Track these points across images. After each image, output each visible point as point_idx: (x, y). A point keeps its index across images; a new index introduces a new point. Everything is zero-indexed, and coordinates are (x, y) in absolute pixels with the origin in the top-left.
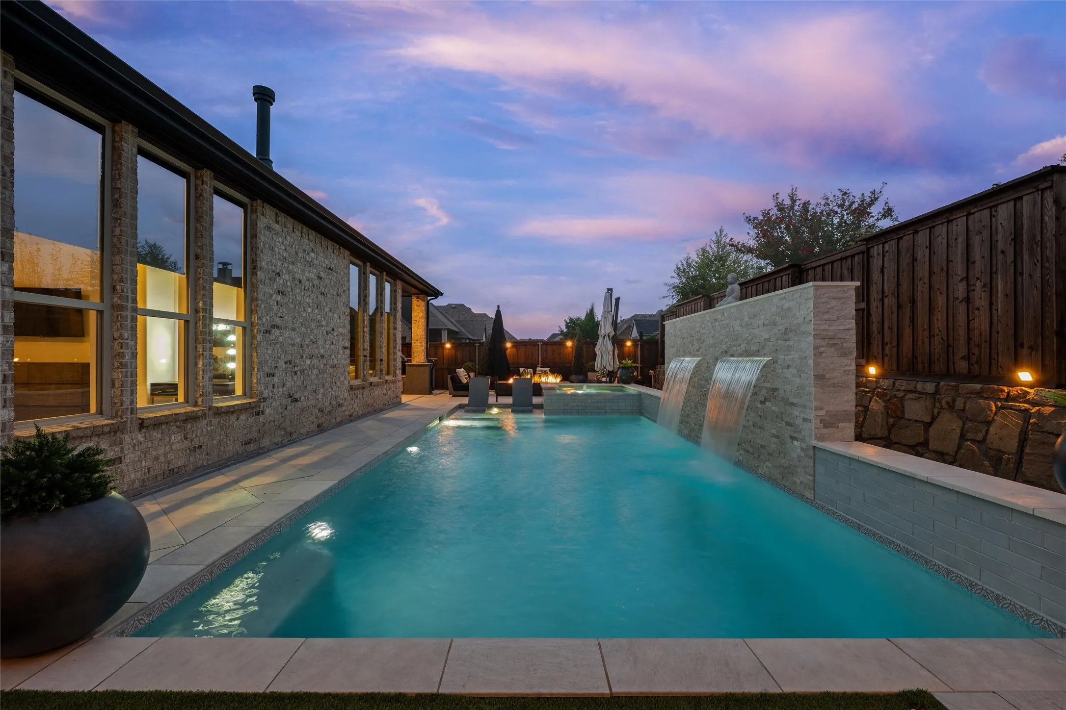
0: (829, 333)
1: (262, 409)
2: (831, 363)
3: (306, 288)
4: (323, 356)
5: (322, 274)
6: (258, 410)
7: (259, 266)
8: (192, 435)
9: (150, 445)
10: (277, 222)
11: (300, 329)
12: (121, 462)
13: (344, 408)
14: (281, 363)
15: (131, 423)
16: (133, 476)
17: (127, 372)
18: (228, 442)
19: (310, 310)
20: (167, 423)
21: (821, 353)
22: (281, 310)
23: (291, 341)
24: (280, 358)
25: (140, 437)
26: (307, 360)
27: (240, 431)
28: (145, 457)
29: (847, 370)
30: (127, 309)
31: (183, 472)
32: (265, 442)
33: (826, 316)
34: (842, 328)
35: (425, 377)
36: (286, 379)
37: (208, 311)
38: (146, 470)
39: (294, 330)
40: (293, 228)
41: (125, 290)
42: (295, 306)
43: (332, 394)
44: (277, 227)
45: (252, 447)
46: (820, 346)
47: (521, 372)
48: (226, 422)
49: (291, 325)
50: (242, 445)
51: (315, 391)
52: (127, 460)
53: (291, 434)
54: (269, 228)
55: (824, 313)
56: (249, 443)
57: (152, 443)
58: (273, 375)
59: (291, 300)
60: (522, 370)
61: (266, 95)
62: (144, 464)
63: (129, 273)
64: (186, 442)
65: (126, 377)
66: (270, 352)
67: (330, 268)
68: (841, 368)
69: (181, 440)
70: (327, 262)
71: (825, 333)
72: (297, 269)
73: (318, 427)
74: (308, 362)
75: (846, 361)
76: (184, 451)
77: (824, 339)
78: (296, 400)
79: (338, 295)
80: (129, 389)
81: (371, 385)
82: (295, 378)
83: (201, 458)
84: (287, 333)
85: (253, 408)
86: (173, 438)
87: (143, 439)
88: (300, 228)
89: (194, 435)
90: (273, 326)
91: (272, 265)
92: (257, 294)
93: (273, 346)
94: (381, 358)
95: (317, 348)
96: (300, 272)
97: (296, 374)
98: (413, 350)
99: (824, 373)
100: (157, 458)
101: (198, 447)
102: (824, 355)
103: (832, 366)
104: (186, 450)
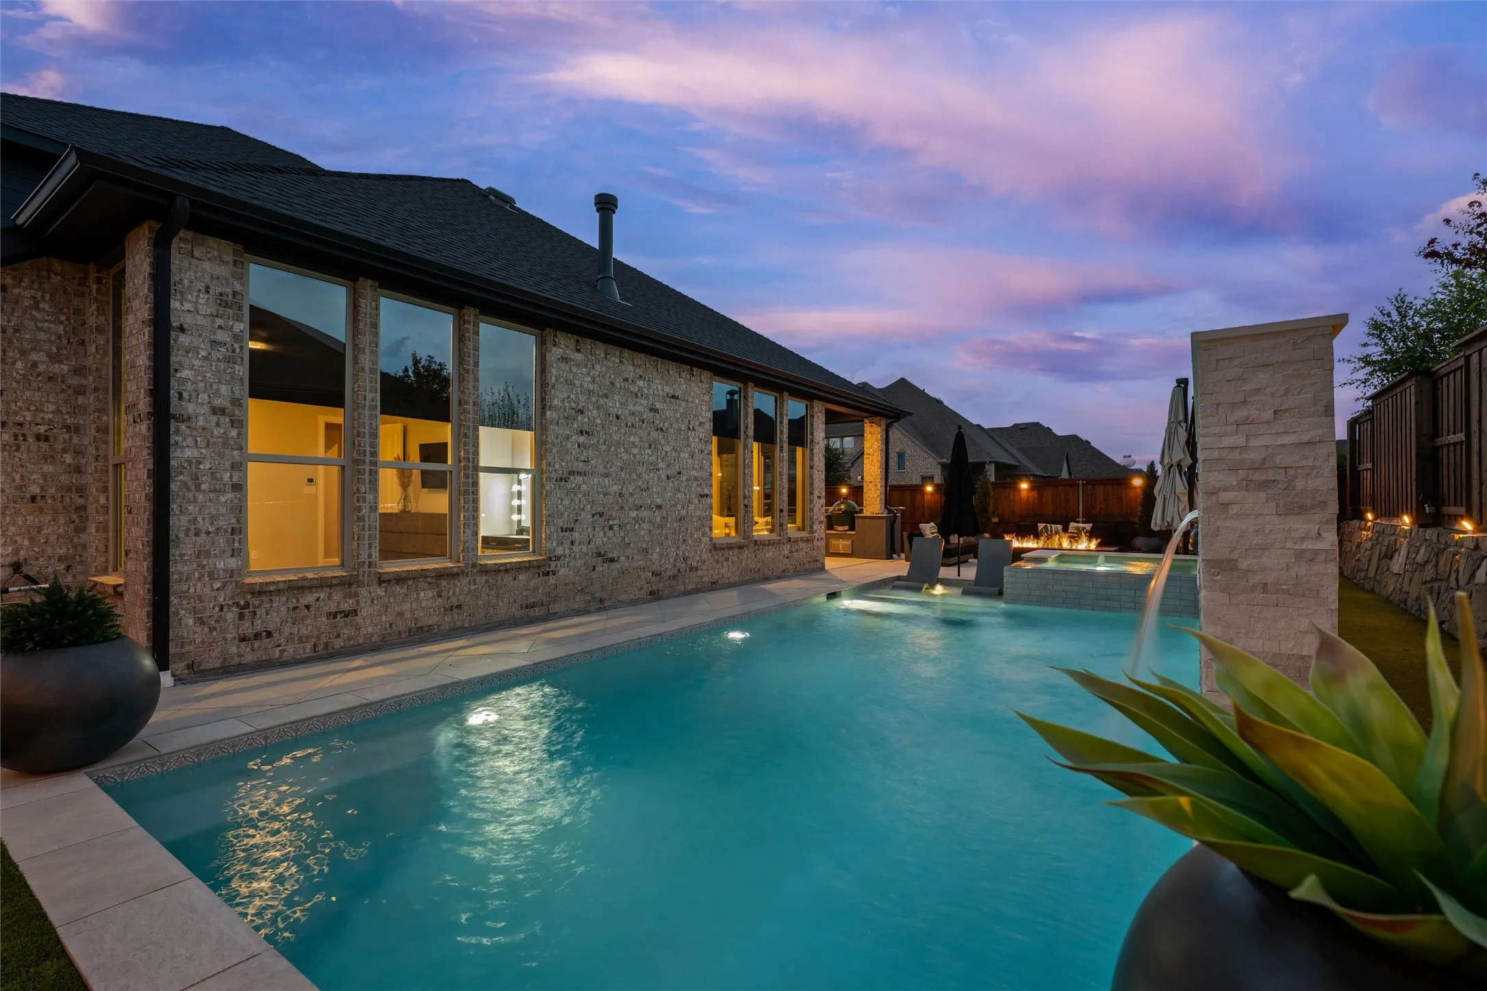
0: (1248, 456)
1: (553, 568)
2: (1257, 532)
3: (629, 424)
4: (659, 507)
5: (658, 405)
6: (548, 569)
7: (548, 404)
8: (448, 593)
9: (392, 600)
10: (578, 351)
11: (617, 475)
12: (356, 615)
13: (699, 573)
14: (586, 517)
15: (369, 575)
16: (370, 630)
17: (363, 526)
18: (500, 604)
19: (635, 451)
20: (414, 579)
21: (1225, 506)
22: (584, 454)
23: (603, 488)
24: (583, 509)
25: (380, 591)
26: (631, 512)
27: (518, 593)
28: (386, 611)
29: (1306, 550)
30: (365, 463)
31: (435, 631)
32: (555, 608)
33: (1240, 414)
34: (1289, 439)
35: (880, 535)
36: (594, 535)
37: (471, 460)
38: (388, 626)
39: (606, 475)
40: (606, 354)
41: (362, 445)
42: (610, 448)
43: (677, 554)
44: (578, 356)
45: (537, 612)
46: (1219, 489)
47: (1040, 529)
48: (497, 581)
49: (601, 470)
50: (522, 608)
51: (645, 551)
52: (364, 613)
53: (601, 600)
54: (564, 359)
55: (1234, 406)
56: (532, 607)
57: (395, 598)
58: (572, 530)
59: (602, 440)
60: (1041, 526)
61: (608, 203)
62: (384, 618)
63: (367, 427)
64: (440, 600)
65: (363, 530)
66: (566, 502)
67: (673, 397)
68: (1288, 545)
69: (433, 597)
70: (667, 389)
71: (1235, 455)
72: (615, 404)
73: (651, 594)
74: (633, 514)
75: (1299, 525)
76: (437, 609)
77: (1233, 469)
78: (612, 560)
79: (689, 429)
80: (367, 543)
81: (756, 544)
82: (610, 533)
83: (460, 619)
84: (595, 480)
85: (539, 567)
86: (422, 594)
87: (383, 594)
88: (618, 353)
89: (451, 593)
90: (571, 473)
91: (570, 402)
92: (547, 437)
93: (572, 495)
94: (781, 507)
95: (650, 496)
96: (617, 405)
97: (611, 528)
98: (865, 496)
99: (1235, 555)
100: (401, 614)
101: (457, 607)
102: (1234, 510)
103: (1256, 540)
104: (439, 609)
